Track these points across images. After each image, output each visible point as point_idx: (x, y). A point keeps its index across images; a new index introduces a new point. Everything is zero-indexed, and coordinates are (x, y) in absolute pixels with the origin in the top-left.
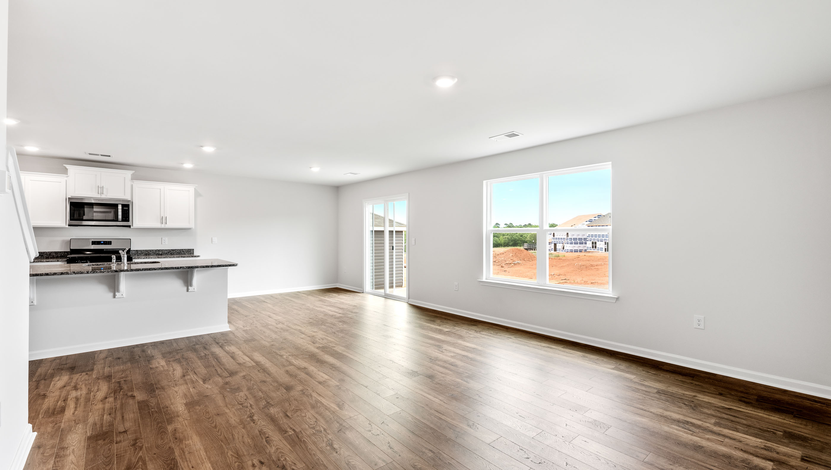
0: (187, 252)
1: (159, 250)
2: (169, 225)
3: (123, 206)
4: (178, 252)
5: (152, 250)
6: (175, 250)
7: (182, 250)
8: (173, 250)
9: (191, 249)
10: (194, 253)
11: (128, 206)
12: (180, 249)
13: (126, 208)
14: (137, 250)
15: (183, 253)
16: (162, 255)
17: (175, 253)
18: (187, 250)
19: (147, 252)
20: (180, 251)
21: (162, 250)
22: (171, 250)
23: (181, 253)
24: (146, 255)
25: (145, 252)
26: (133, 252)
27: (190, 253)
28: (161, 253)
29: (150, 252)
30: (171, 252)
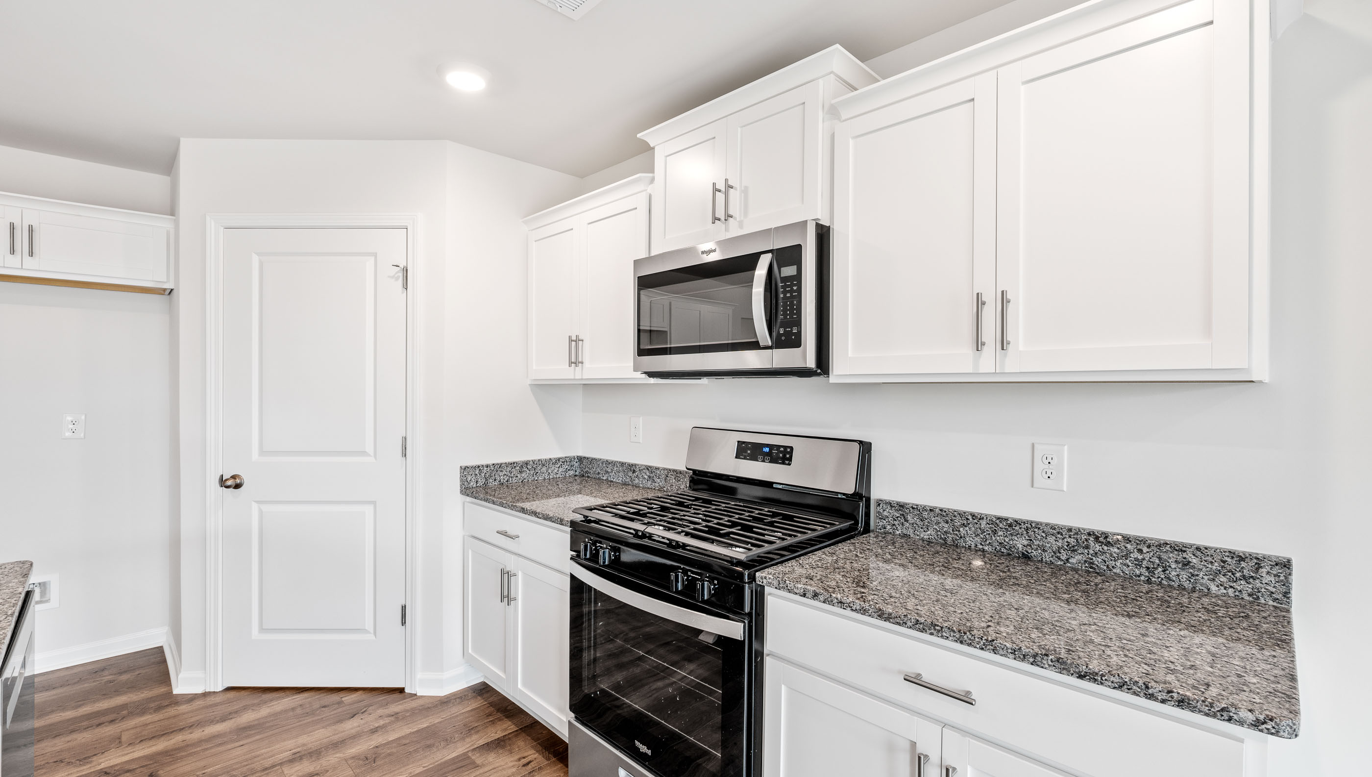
0: (1217, 573)
1: (1013, 525)
3: (778, 257)
4: (1138, 563)
5: (973, 516)
6: (1118, 538)
7: (1179, 548)
8: (1106, 535)
9: (1259, 562)
10: (1287, 594)
12: (1161, 545)
13: (789, 271)
14: (901, 506)
15: (1184, 575)
16: (1026, 557)
17: (1118, 564)
18: (1224, 562)
19: (947, 522)
20: (1160, 558)
21: (1030, 527)
22: (1089, 534)
23: (1169, 579)
24: (945, 540)
25: (938, 523)
26: (885, 513)
27: (1250, 595)
28: (1026, 543)
29: (961, 529)
30: (1087, 547)
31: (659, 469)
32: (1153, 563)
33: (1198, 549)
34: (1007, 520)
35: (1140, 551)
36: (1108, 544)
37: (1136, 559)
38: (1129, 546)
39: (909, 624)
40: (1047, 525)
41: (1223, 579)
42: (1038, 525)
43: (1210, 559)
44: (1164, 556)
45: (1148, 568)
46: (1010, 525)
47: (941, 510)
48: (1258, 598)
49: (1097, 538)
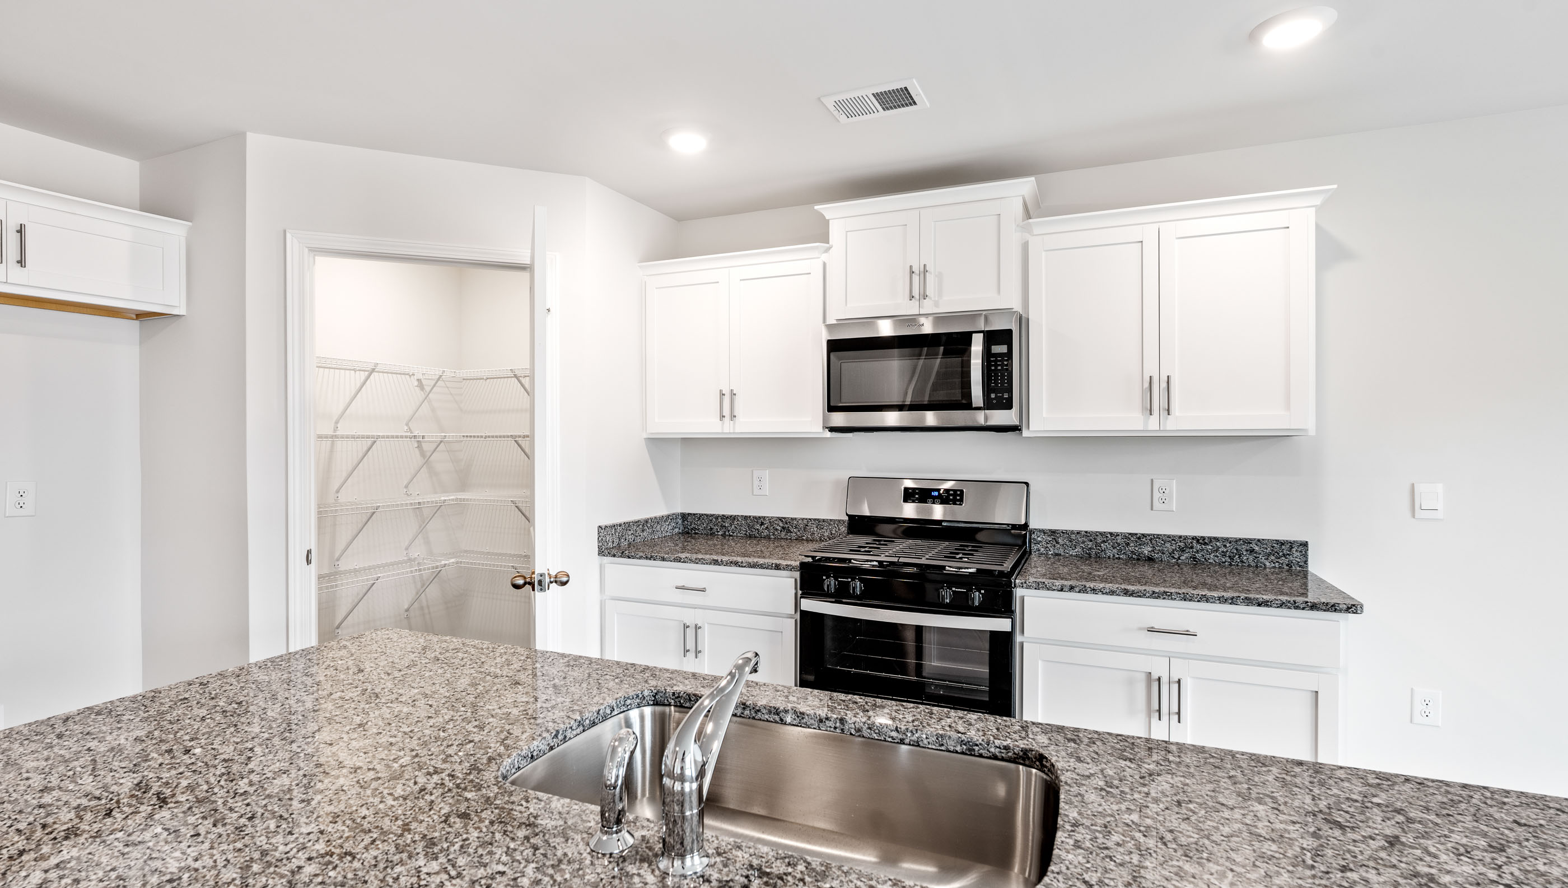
0: (1269, 555)
1: (1140, 538)
2: (1182, 421)
3: (992, 337)
4: (1224, 554)
5: (1111, 534)
6: (1211, 539)
7: (1248, 542)
8: (1203, 538)
9: (1291, 544)
10: (1306, 562)
11: (1004, 337)
12: (1237, 540)
13: (1002, 349)
14: (1053, 532)
15: (1251, 558)
16: (1150, 559)
17: (1212, 556)
18: (1273, 547)
19: (1091, 541)
20: (1237, 549)
21: (1153, 538)
22: (1193, 539)
23: (1242, 562)
24: (1089, 554)
25: (1083, 542)
26: (1039, 539)
27: (1287, 565)
28: (1150, 549)
29: (1102, 545)
30: (1192, 548)
31: (796, 519)
32: (1233, 553)
33: (1259, 540)
34: (1136, 534)
35: (1225, 546)
36: (1205, 544)
37: (1223, 552)
38: (1218, 544)
39: (1148, 595)
40: (1164, 535)
41: (1273, 558)
42: (1158, 536)
43: (1265, 546)
44: (1239, 548)
45: (1230, 557)
46: (1139, 538)
47: (1086, 532)
48: (1291, 567)
49: (1198, 541)
